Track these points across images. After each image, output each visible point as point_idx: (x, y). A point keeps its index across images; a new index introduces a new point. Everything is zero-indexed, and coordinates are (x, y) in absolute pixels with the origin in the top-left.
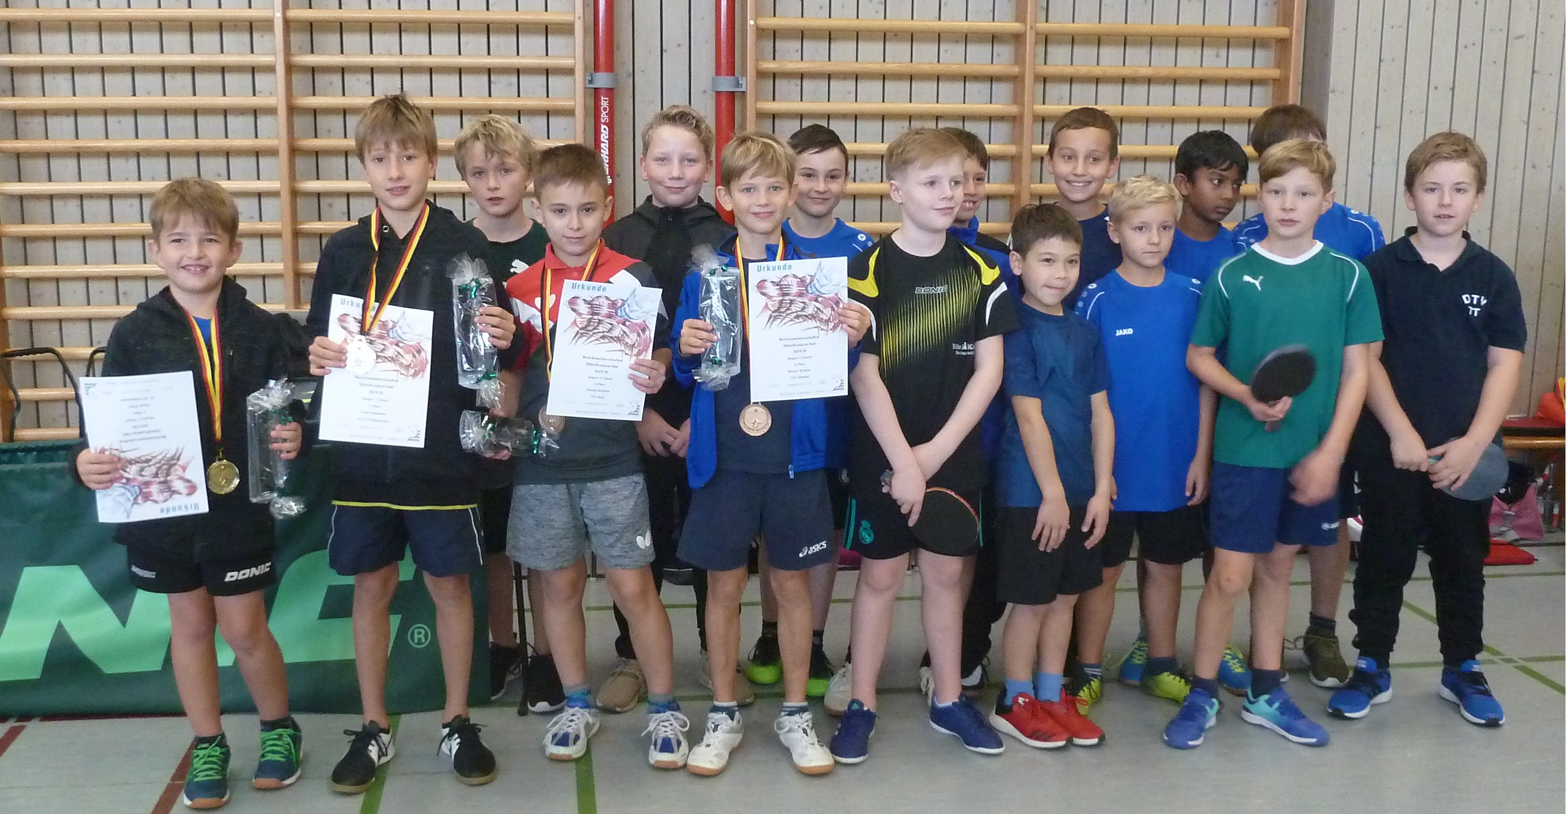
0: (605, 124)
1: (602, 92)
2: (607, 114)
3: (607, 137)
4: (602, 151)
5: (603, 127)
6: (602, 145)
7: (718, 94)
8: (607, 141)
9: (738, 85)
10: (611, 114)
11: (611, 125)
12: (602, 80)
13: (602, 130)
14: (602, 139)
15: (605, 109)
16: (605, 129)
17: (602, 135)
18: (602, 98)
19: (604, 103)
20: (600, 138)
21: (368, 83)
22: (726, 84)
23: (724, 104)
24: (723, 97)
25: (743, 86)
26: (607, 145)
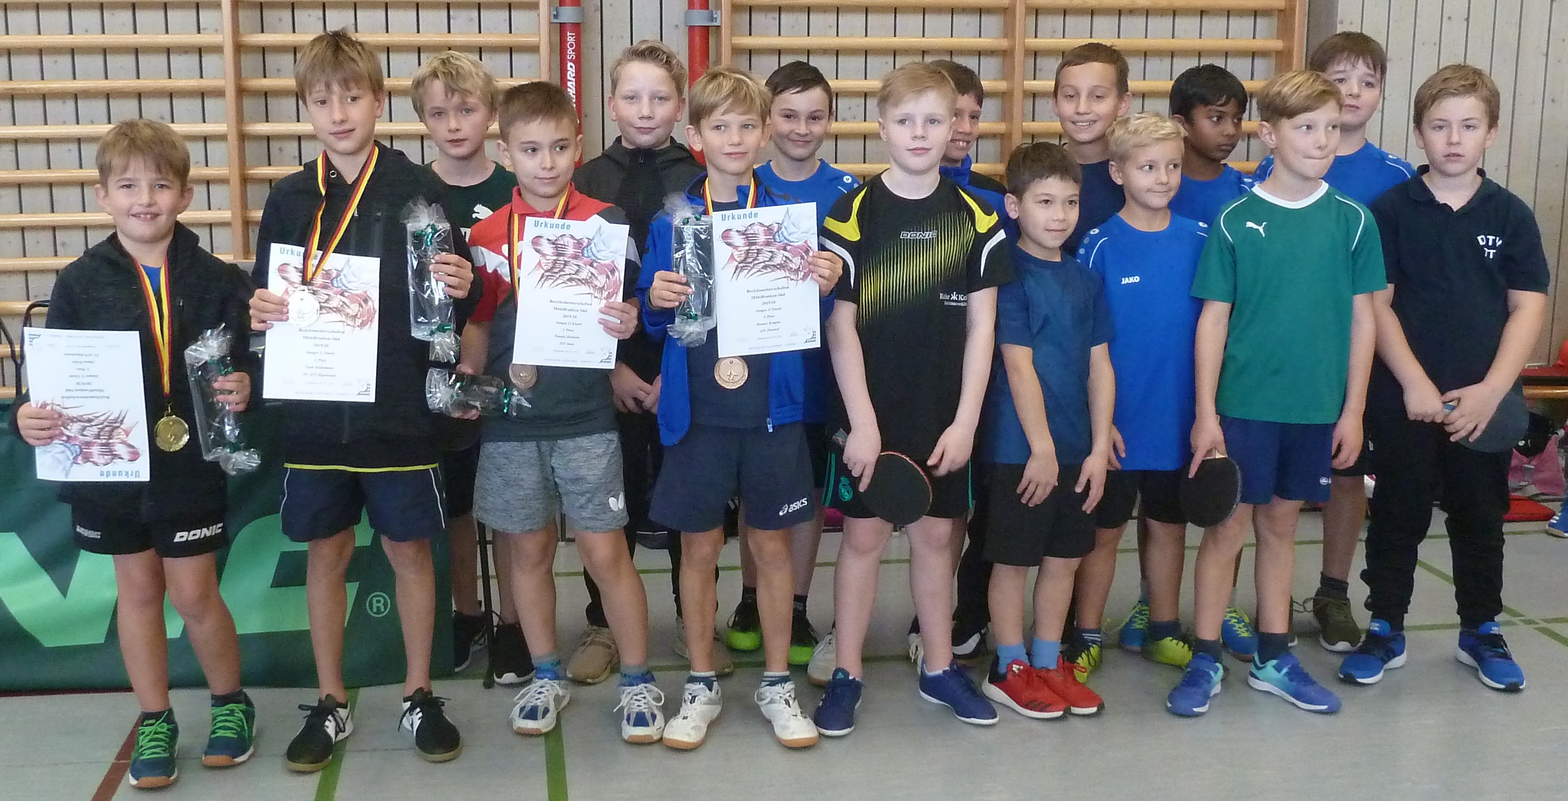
1: (568, 27)
3: (574, 75)
7: (691, 28)
8: (574, 80)
9: (712, 19)
10: (578, 51)
11: (578, 62)
12: (568, 14)
18: (569, 34)
19: (571, 39)
22: (699, 18)
23: (697, 39)
24: (697, 32)
25: (719, 19)
26: (574, 84)
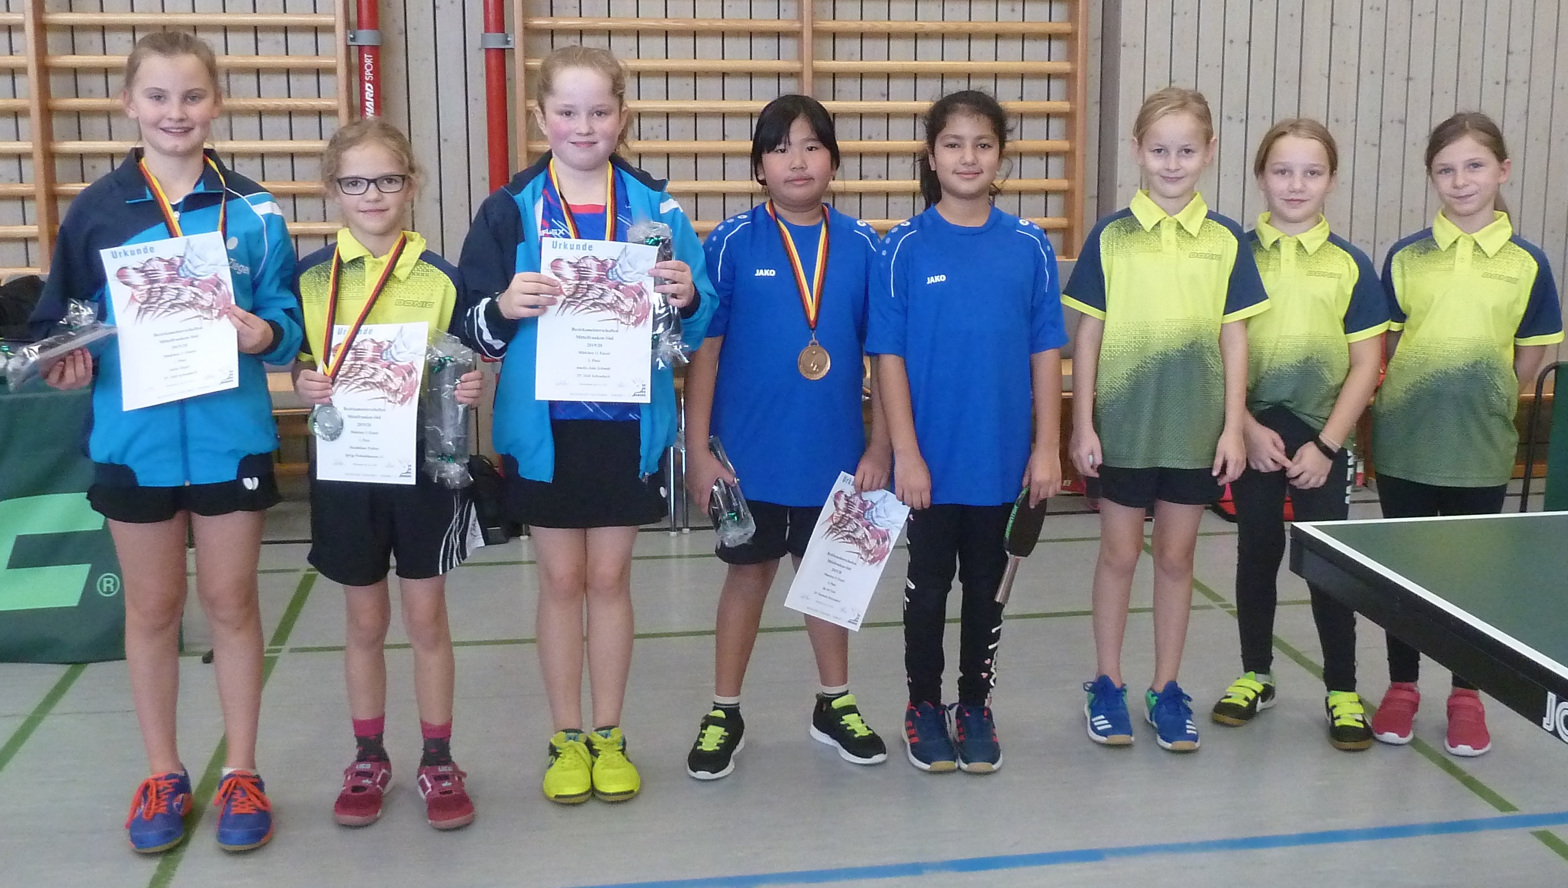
0: (369, 82)
1: (366, 49)
2: (371, 72)
3: (372, 95)
4: (367, 109)
5: (367, 85)
6: (367, 104)
7: (488, 50)
9: (507, 42)
10: (376, 72)
11: (376, 84)
12: (366, 37)
13: (367, 89)
14: (367, 98)
15: (369, 67)
16: (369, 87)
17: (367, 93)
18: (366, 56)
19: (368, 61)
20: (364, 96)
21: (129, 41)
22: (495, 41)
23: (493, 62)
24: (493, 54)
25: (512, 42)
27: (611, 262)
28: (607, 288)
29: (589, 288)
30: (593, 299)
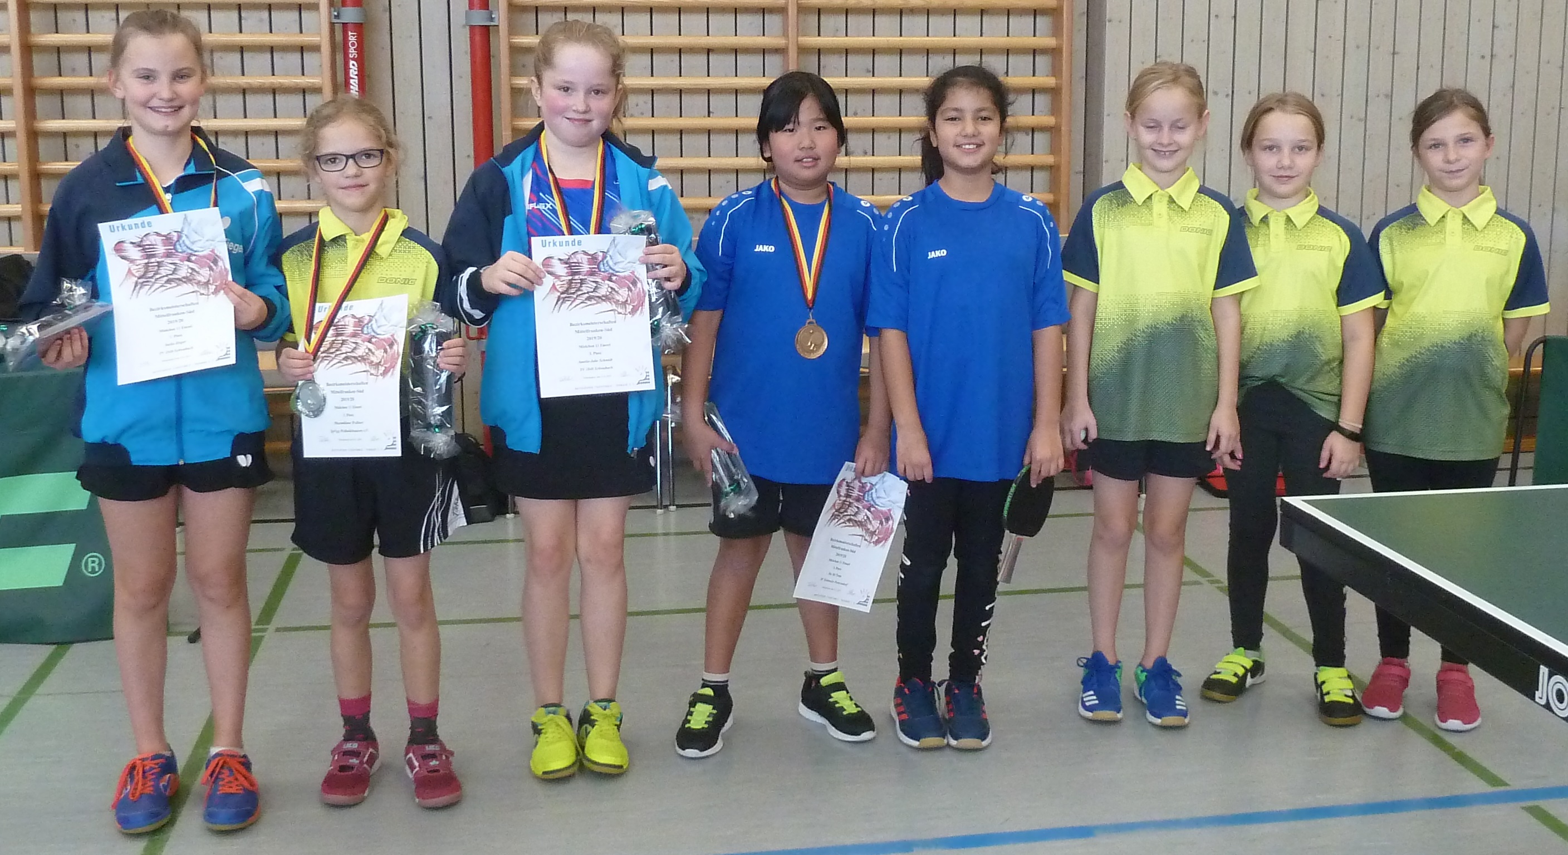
0: (353, 59)
1: (350, 26)
2: (355, 50)
3: (356, 73)
4: (352, 87)
5: (352, 62)
6: (352, 81)
7: (472, 28)
8: (356, 77)
9: (492, 19)
10: (360, 49)
11: (360, 61)
12: (350, 14)
13: (351, 66)
14: (351, 76)
15: (353, 44)
16: (353, 65)
17: (351, 71)
18: (350, 33)
19: (352, 38)
20: (349, 74)
22: (479, 18)
23: (478, 38)
24: (477, 31)
25: (496, 20)
26: (357, 81)
27: (601, 254)
28: (600, 281)
29: (582, 282)
30: (588, 293)
